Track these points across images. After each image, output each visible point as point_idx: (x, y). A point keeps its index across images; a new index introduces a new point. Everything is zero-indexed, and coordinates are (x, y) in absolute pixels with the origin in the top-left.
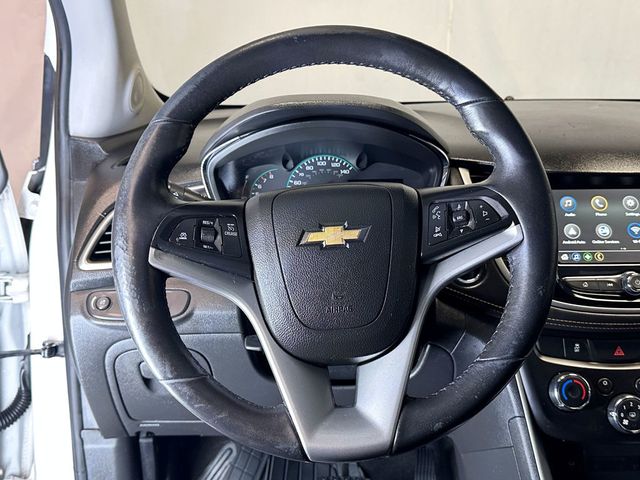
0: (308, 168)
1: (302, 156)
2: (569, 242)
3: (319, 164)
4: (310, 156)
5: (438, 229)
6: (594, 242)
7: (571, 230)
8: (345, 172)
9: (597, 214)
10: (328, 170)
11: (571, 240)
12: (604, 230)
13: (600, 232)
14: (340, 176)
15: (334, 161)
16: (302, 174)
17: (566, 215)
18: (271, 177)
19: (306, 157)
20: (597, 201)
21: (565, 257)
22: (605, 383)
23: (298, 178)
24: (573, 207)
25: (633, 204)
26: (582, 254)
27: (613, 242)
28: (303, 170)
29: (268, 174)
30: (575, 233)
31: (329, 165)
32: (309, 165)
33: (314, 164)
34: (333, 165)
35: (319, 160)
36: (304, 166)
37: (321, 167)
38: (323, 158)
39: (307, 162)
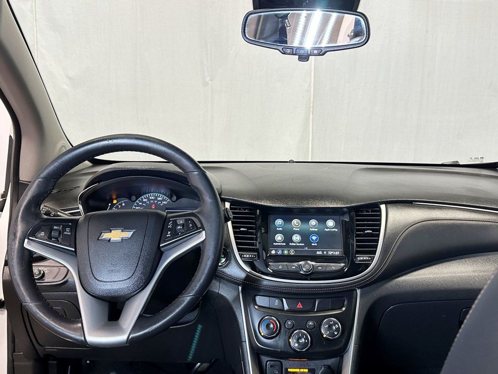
0: (144, 200)
1: (142, 193)
2: (277, 244)
3: (150, 198)
4: (146, 194)
5: (169, 233)
6: (290, 244)
7: (279, 237)
8: (165, 202)
9: (294, 229)
10: (156, 201)
11: (278, 243)
12: (296, 238)
13: (295, 239)
14: (161, 204)
15: (159, 197)
16: (141, 204)
17: (278, 229)
18: (123, 204)
19: (144, 194)
20: (295, 222)
21: (273, 252)
22: (289, 323)
23: (138, 205)
24: (281, 225)
25: (314, 224)
26: (283, 250)
27: (301, 244)
28: (142, 201)
29: (122, 203)
30: (281, 239)
31: (156, 199)
32: (145, 198)
33: (148, 198)
34: (159, 199)
35: (151, 196)
36: (142, 199)
37: (152, 200)
38: (153, 195)
39: (144, 197)
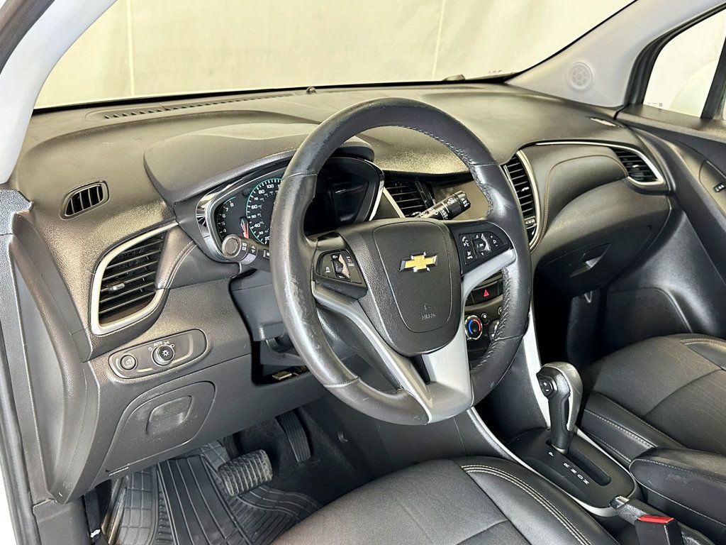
0: (260, 192)
3: (268, 187)
4: (261, 181)
16: (256, 199)
18: (232, 205)
19: (257, 183)
22: (485, 317)
23: (254, 203)
28: (257, 195)
29: (229, 203)
32: (260, 189)
33: (264, 188)
35: (268, 184)
36: (257, 191)
37: (271, 189)
38: (270, 181)
39: (259, 187)
